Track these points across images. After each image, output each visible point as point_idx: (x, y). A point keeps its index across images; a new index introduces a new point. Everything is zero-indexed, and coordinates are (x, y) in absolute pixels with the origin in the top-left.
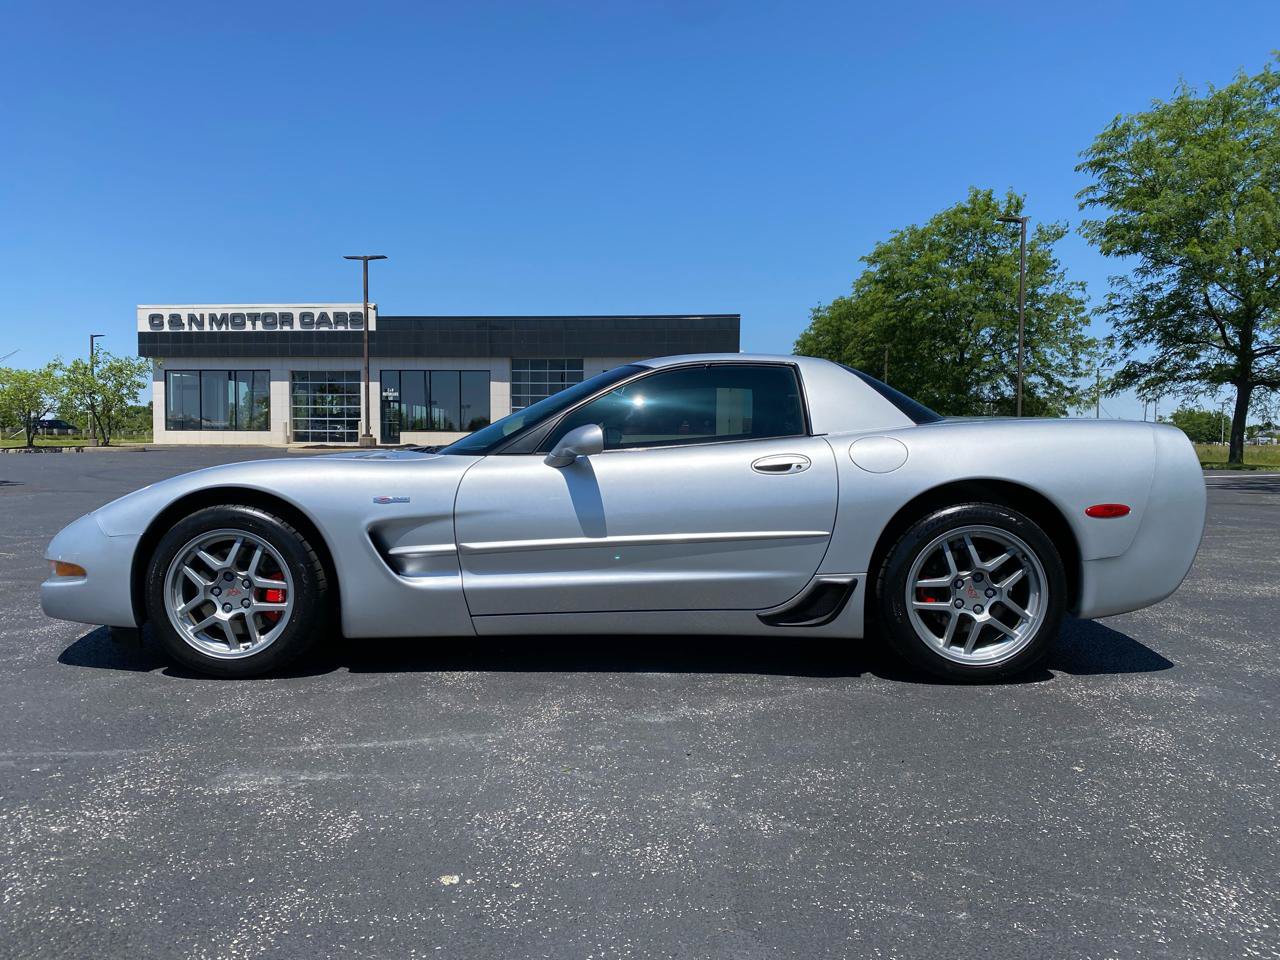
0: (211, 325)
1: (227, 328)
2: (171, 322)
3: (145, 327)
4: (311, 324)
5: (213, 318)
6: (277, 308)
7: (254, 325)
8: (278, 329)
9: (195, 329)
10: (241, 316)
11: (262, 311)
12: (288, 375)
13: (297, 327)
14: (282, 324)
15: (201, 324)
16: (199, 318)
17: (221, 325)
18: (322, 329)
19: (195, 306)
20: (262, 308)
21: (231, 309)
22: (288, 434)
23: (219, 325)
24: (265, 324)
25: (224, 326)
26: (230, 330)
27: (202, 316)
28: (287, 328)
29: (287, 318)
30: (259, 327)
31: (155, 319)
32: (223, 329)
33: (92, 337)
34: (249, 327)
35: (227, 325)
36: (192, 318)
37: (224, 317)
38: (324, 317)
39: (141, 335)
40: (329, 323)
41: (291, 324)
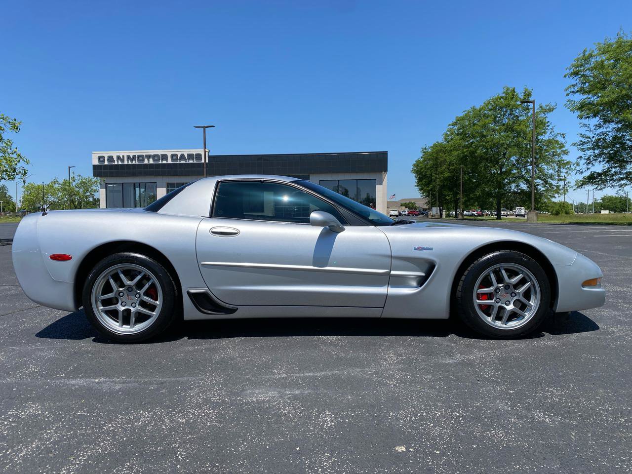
0: (128, 161)
1: (135, 162)
2: (108, 160)
3: (96, 162)
4: (177, 159)
5: (129, 157)
6: (160, 152)
7: (149, 160)
8: (160, 162)
9: (120, 163)
10: (142, 156)
11: (152, 154)
12: (165, 184)
13: (170, 161)
14: (162, 160)
15: (123, 160)
16: (122, 158)
17: (133, 161)
18: (182, 162)
19: (120, 152)
20: (152, 152)
21: (137, 153)
23: (132, 161)
24: (154, 160)
26: (137, 163)
27: (123, 156)
28: (164, 162)
29: (165, 157)
30: (151, 161)
31: (101, 158)
33: (69, 167)
34: (146, 162)
36: (118, 158)
37: (134, 157)
38: (182, 156)
39: (94, 166)
40: (185, 159)
41: (167, 160)
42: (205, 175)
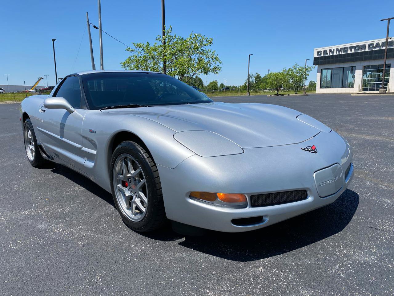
0: (336, 52)
2: (324, 53)
3: (316, 55)
4: (373, 48)
5: (337, 50)
6: (360, 44)
7: (351, 50)
8: (360, 51)
9: (331, 54)
10: (347, 48)
11: (354, 45)
12: (362, 67)
13: (367, 49)
14: (361, 49)
15: (333, 52)
16: (333, 50)
17: (340, 52)
18: (377, 49)
19: (332, 47)
20: (354, 44)
21: (343, 46)
22: (360, 89)
23: (339, 52)
24: (355, 50)
25: (341, 52)
26: (343, 53)
27: (334, 50)
28: (363, 50)
29: (363, 47)
30: (353, 51)
31: (319, 53)
32: (341, 53)
33: (306, 60)
34: (349, 52)
35: (342, 52)
36: (330, 51)
37: (341, 49)
38: (378, 45)
39: (315, 58)
40: (380, 47)
41: (365, 49)
42: (385, 58)
